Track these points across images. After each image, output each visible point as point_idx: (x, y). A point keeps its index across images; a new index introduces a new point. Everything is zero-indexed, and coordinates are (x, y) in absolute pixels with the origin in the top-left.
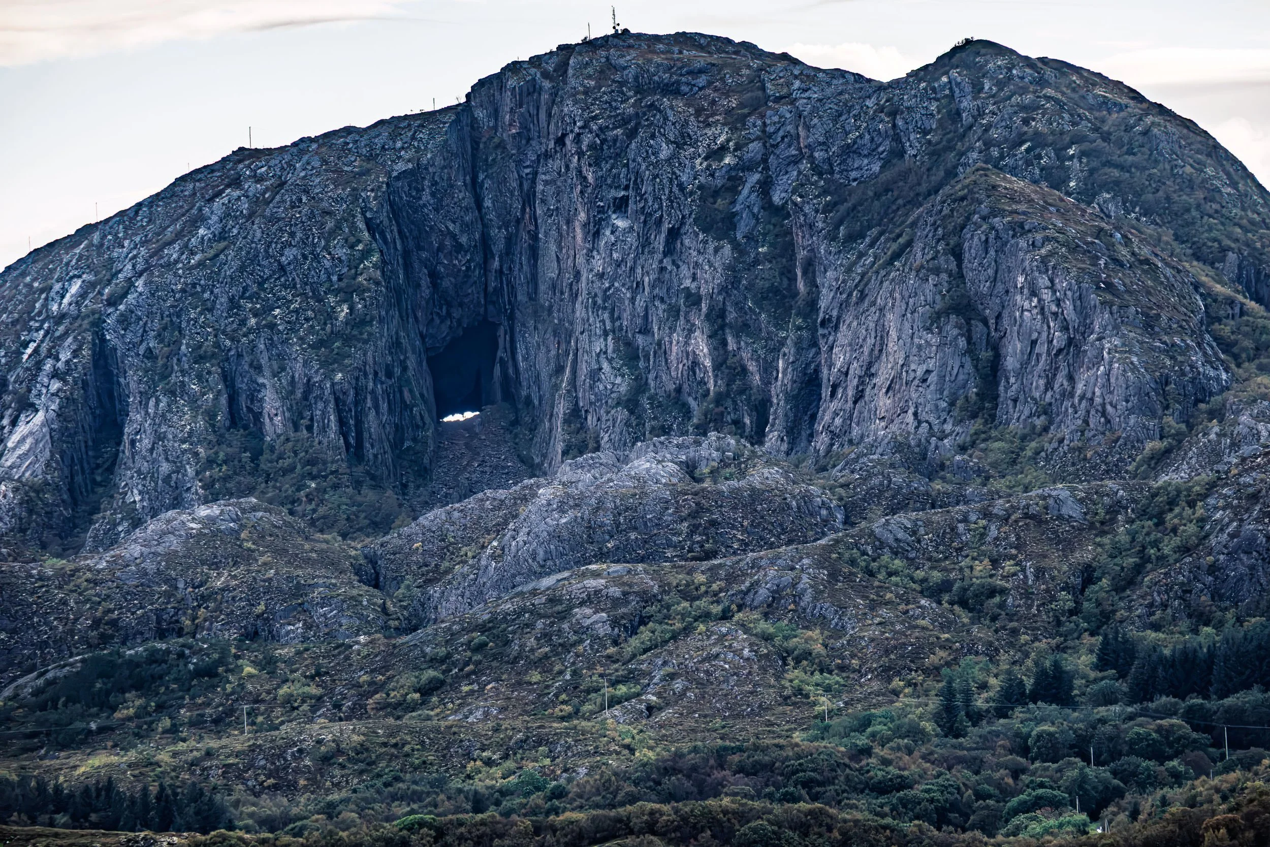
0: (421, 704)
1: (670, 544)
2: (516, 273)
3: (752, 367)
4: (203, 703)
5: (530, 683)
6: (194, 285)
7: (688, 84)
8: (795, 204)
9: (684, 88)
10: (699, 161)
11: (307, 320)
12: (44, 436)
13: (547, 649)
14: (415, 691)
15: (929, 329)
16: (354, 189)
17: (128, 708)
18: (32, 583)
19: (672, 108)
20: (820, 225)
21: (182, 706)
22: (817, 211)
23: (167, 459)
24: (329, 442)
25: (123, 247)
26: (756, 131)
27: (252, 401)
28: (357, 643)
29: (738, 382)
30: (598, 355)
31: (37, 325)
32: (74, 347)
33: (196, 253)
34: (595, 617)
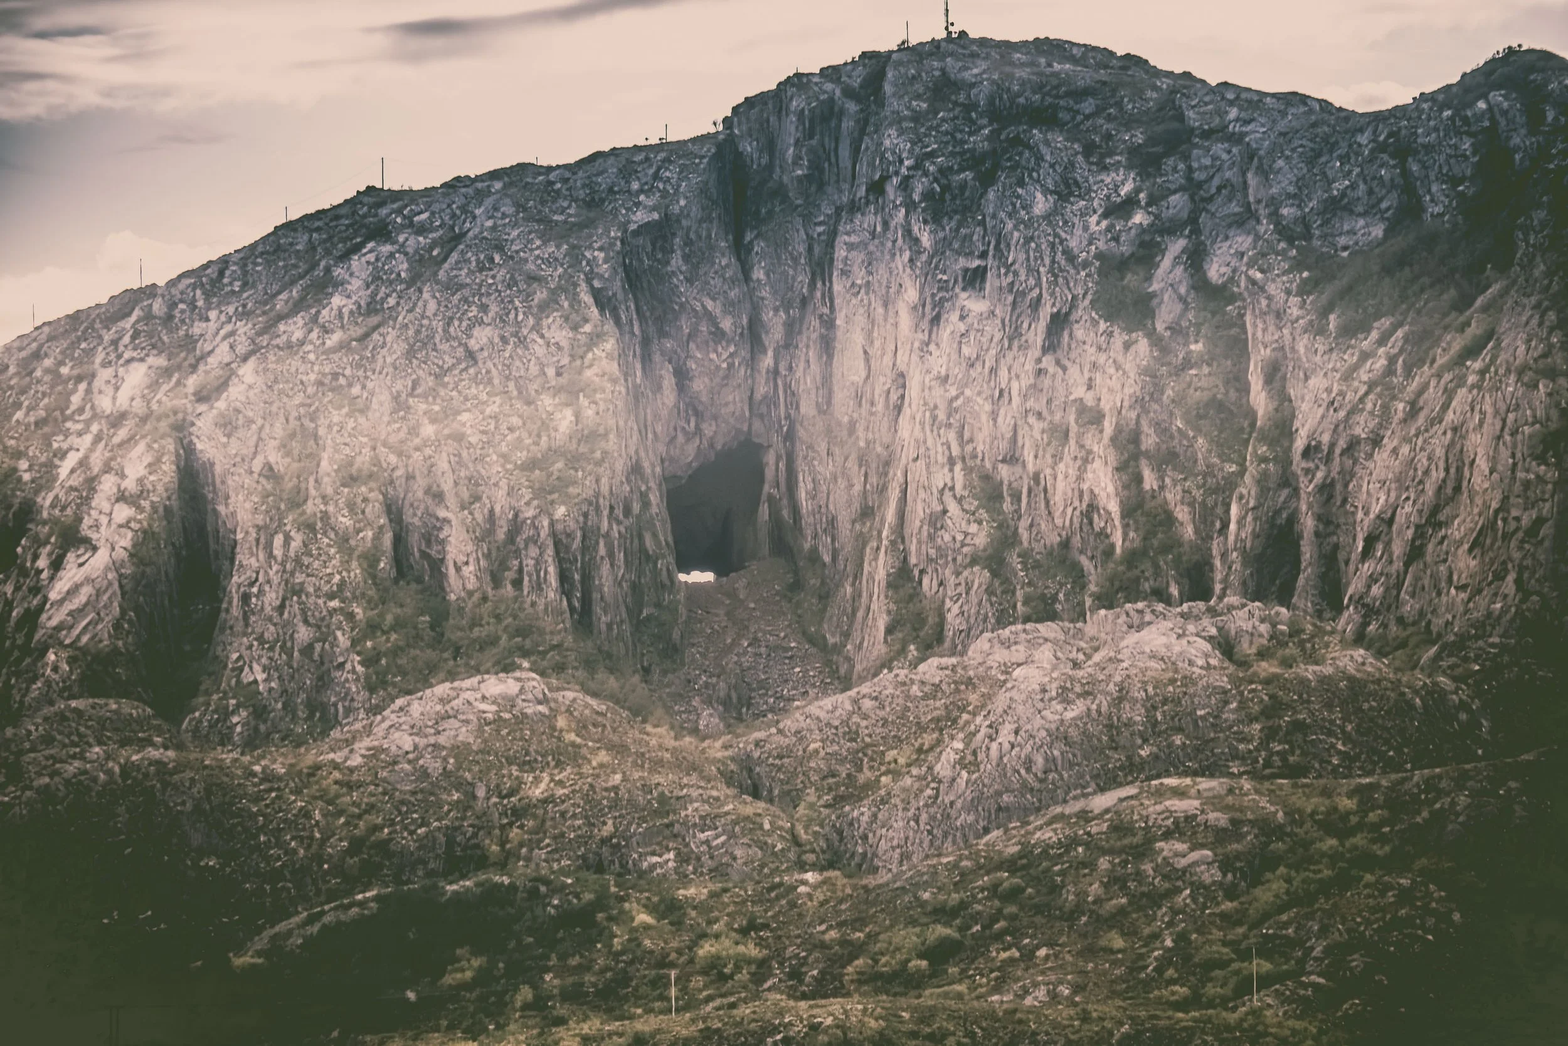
0: (931, 977)
1: (1235, 756)
2: (799, 373)
3: (1182, 514)
4: (580, 965)
5: (1112, 951)
6: (335, 376)
7: (1069, 110)
8: (1254, 282)
9: (1063, 115)
10: (1094, 219)
11: (511, 429)
12: (110, 584)
13: (1124, 901)
14: (921, 956)
15: (1541, 459)
16: (573, 247)
17: (463, 970)
18: (255, 785)
19: (1047, 143)
20: (1295, 312)
21: (548, 970)
22: (1288, 292)
23: (306, 622)
24: (546, 605)
25: (207, 320)
26: (1178, 179)
27: (429, 543)
28: (804, 883)
29: (1160, 536)
30: (941, 492)
31: (79, 426)
32: (148, 459)
33: (333, 331)
34: (1195, 856)
